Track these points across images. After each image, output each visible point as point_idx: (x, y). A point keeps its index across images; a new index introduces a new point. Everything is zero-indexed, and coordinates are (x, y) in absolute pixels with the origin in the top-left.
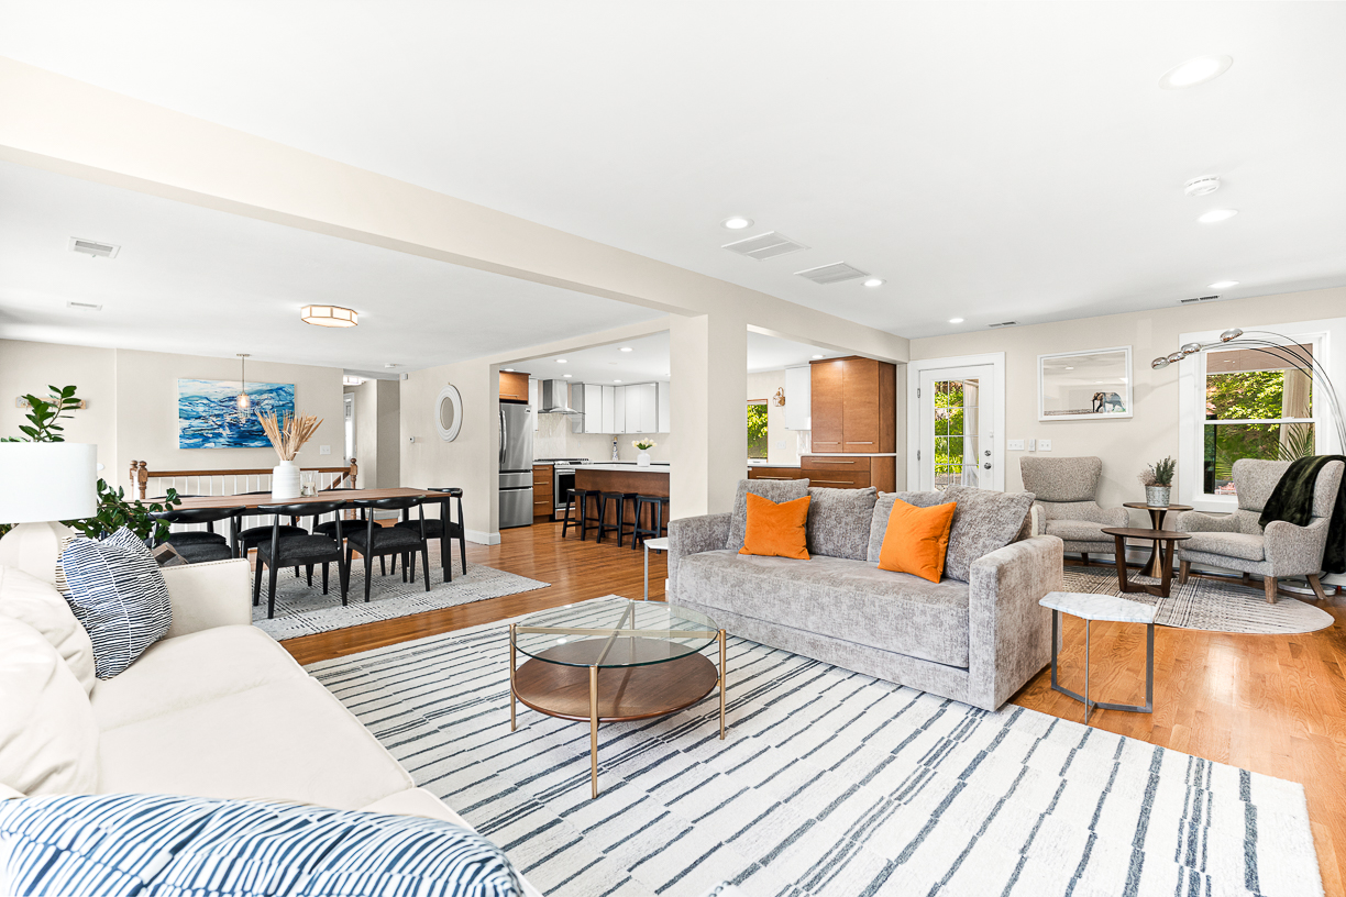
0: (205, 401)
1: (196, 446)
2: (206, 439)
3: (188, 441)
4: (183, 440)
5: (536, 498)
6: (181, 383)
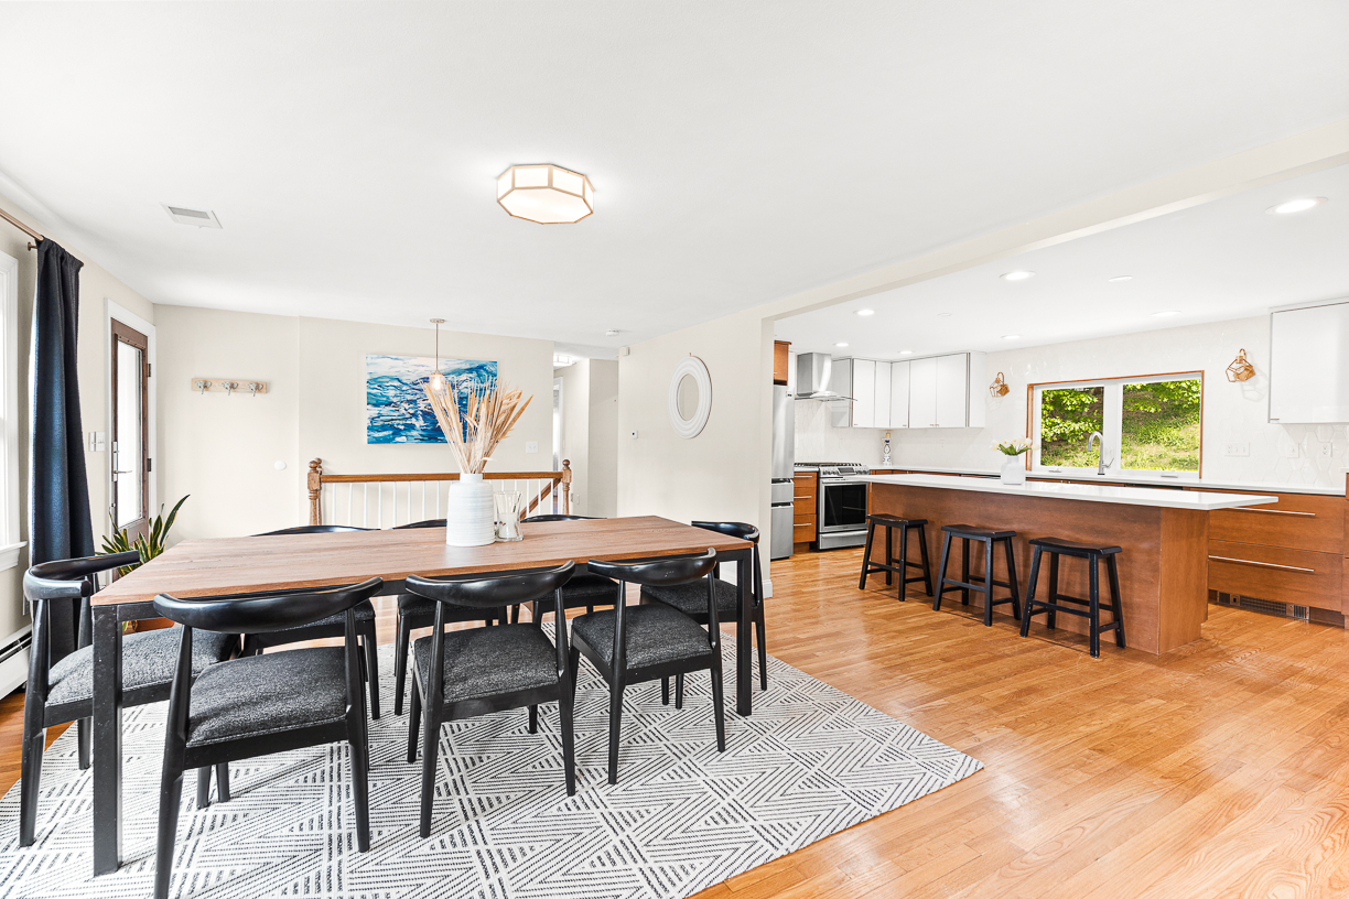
0: (396, 383)
1: (386, 440)
2: (397, 432)
3: (377, 435)
4: (371, 433)
5: (797, 517)
6: (369, 360)
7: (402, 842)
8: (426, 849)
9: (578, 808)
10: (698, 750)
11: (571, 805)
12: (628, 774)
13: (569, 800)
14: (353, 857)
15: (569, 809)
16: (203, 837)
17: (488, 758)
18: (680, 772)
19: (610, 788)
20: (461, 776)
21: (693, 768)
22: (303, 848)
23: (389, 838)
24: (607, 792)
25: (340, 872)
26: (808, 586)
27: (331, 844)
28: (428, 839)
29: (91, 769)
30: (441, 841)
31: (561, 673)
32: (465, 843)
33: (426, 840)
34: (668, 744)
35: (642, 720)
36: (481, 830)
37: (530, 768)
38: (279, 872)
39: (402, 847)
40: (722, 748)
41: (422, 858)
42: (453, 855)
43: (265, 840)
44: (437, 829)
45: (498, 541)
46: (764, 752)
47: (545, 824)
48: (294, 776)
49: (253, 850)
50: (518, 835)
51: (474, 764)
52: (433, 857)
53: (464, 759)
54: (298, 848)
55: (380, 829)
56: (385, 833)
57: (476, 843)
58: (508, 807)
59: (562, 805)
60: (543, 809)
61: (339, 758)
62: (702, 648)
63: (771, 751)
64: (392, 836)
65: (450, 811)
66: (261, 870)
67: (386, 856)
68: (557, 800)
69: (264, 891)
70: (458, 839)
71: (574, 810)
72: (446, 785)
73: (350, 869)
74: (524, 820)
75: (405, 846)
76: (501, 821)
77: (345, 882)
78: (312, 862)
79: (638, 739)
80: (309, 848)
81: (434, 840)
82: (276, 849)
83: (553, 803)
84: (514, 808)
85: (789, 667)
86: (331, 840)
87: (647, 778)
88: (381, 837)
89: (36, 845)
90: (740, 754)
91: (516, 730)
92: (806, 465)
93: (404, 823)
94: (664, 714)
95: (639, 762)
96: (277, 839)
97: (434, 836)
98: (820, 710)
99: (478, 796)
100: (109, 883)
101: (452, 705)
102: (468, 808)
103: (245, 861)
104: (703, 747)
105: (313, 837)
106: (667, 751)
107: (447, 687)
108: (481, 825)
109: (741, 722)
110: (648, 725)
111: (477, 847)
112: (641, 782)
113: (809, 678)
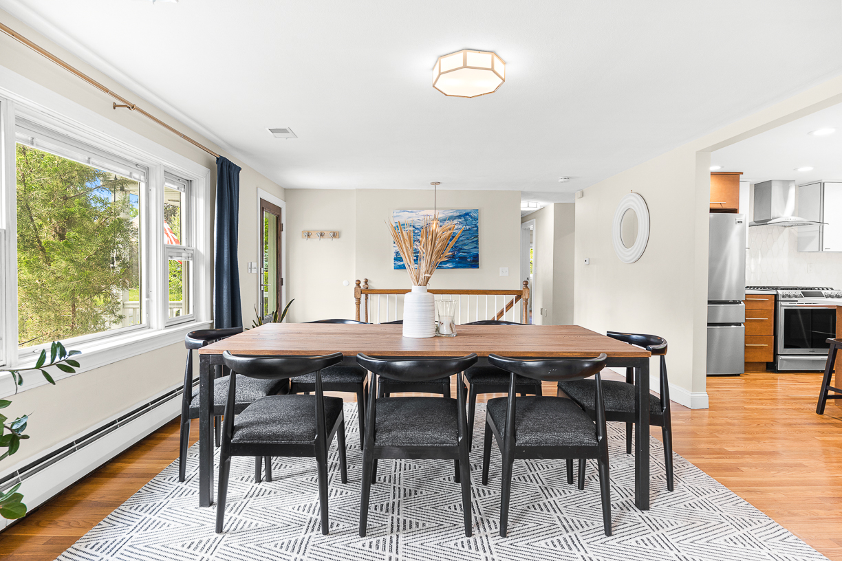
0: (411, 228)
3: (400, 264)
4: (396, 262)
5: (748, 338)
6: (395, 214)
7: (348, 535)
8: (359, 545)
9: (470, 548)
10: (586, 528)
11: (465, 544)
12: (518, 532)
13: (465, 540)
14: (318, 536)
15: (463, 546)
16: (252, 499)
17: (421, 493)
18: (563, 543)
19: (500, 539)
20: (399, 501)
21: (576, 542)
22: (295, 521)
23: (342, 530)
24: (496, 542)
25: (308, 543)
26: (753, 403)
27: (309, 524)
28: (364, 538)
29: (220, 448)
30: (371, 543)
31: (460, 439)
32: (384, 549)
33: (362, 538)
34: (561, 516)
35: (546, 491)
36: (397, 543)
37: (446, 508)
38: (278, 533)
39: (347, 539)
40: (608, 532)
41: (355, 550)
42: (374, 555)
43: (279, 511)
44: (371, 533)
45: (438, 334)
46: (650, 546)
47: (442, 552)
48: (307, 476)
49: (271, 515)
50: (421, 554)
51: (410, 495)
52: (362, 552)
53: (405, 489)
54: (293, 521)
55: (339, 522)
56: (341, 526)
57: (391, 551)
58: (421, 532)
59: (459, 542)
60: (444, 540)
61: (334, 471)
62: (588, 440)
63: (659, 548)
64: (344, 530)
65: (383, 523)
66: (269, 528)
67: (336, 541)
68: (457, 537)
69: (267, 541)
70: (381, 545)
71: (466, 548)
72: (388, 504)
73: (314, 543)
74: (428, 544)
75: (349, 538)
76: (413, 540)
77: (308, 550)
78: (296, 532)
79: (537, 507)
80: (298, 522)
81: (367, 540)
82: (282, 518)
83: (454, 538)
84: (425, 534)
85: (704, 476)
86: (310, 521)
87: (533, 540)
88: (338, 528)
89: (185, 482)
90: (625, 543)
91: (447, 478)
92: (764, 288)
93: (353, 523)
94: (566, 491)
95: (531, 525)
96: (285, 512)
97: (368, 538)
98: (727, 523)
99: (405, 518)
100: (204, 512)
101: (381, 448)
102: (395, 524)
103: (265, 520)
104: (592, 527)
105: (302, 517)
106: (558, 522)
107: (378, 434)
108: (399, 539)
109: (636, 514)
110: (549, 497)
111: (390, 554)
112: (527, 542)
113: (725, 490)
